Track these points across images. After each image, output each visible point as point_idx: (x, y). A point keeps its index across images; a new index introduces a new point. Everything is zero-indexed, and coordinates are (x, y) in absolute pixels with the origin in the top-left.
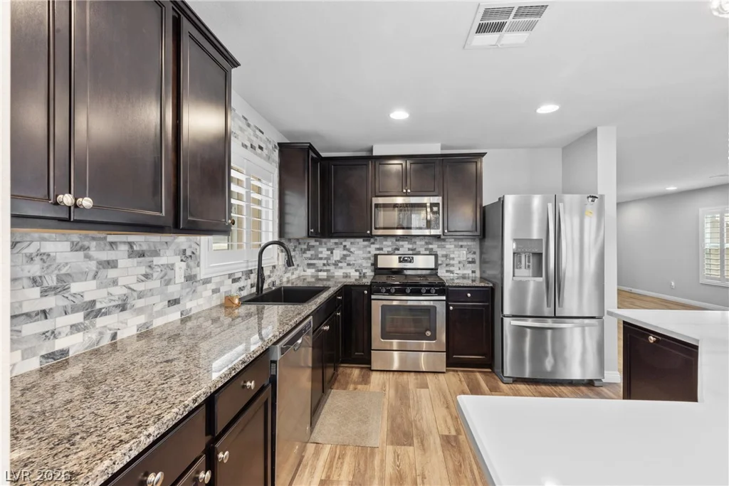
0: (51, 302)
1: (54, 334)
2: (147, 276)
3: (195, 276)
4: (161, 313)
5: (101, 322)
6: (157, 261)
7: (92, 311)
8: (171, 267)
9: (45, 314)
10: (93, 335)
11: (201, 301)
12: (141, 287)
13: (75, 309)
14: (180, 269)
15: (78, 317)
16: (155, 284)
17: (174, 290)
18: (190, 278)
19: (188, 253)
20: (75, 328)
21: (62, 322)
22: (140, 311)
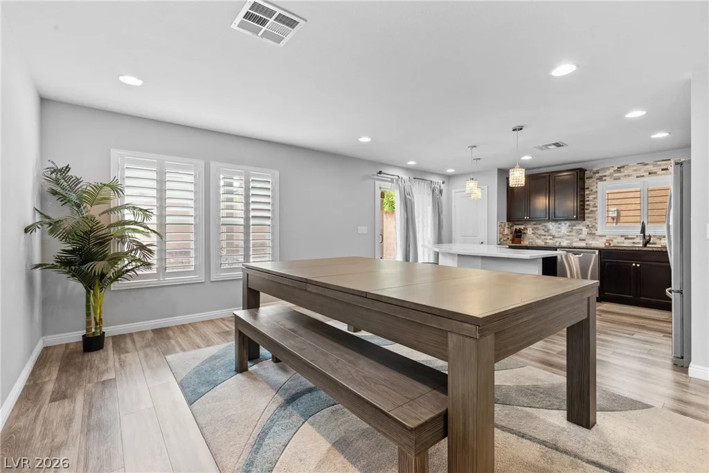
0: (546, 233)
1: (546, 239)
2: (571, 232)
3: (594, 234)
4: (576, 242)
5: (556, 239)
6: (574, 228)
7: (554, 237)
8: (582, 230)
9: (545, 235)
10: (554, 241)
11: (597, 242)
12: (569, 234)
13: (550, 236)
14: (585, 231)
15: (551, 237)
16: (574, 234)
17: (582, 236)
18: (591, 234)
19: (590, 226)
20: (551, 239)
21: (548, 237)
22: (567, 240)
